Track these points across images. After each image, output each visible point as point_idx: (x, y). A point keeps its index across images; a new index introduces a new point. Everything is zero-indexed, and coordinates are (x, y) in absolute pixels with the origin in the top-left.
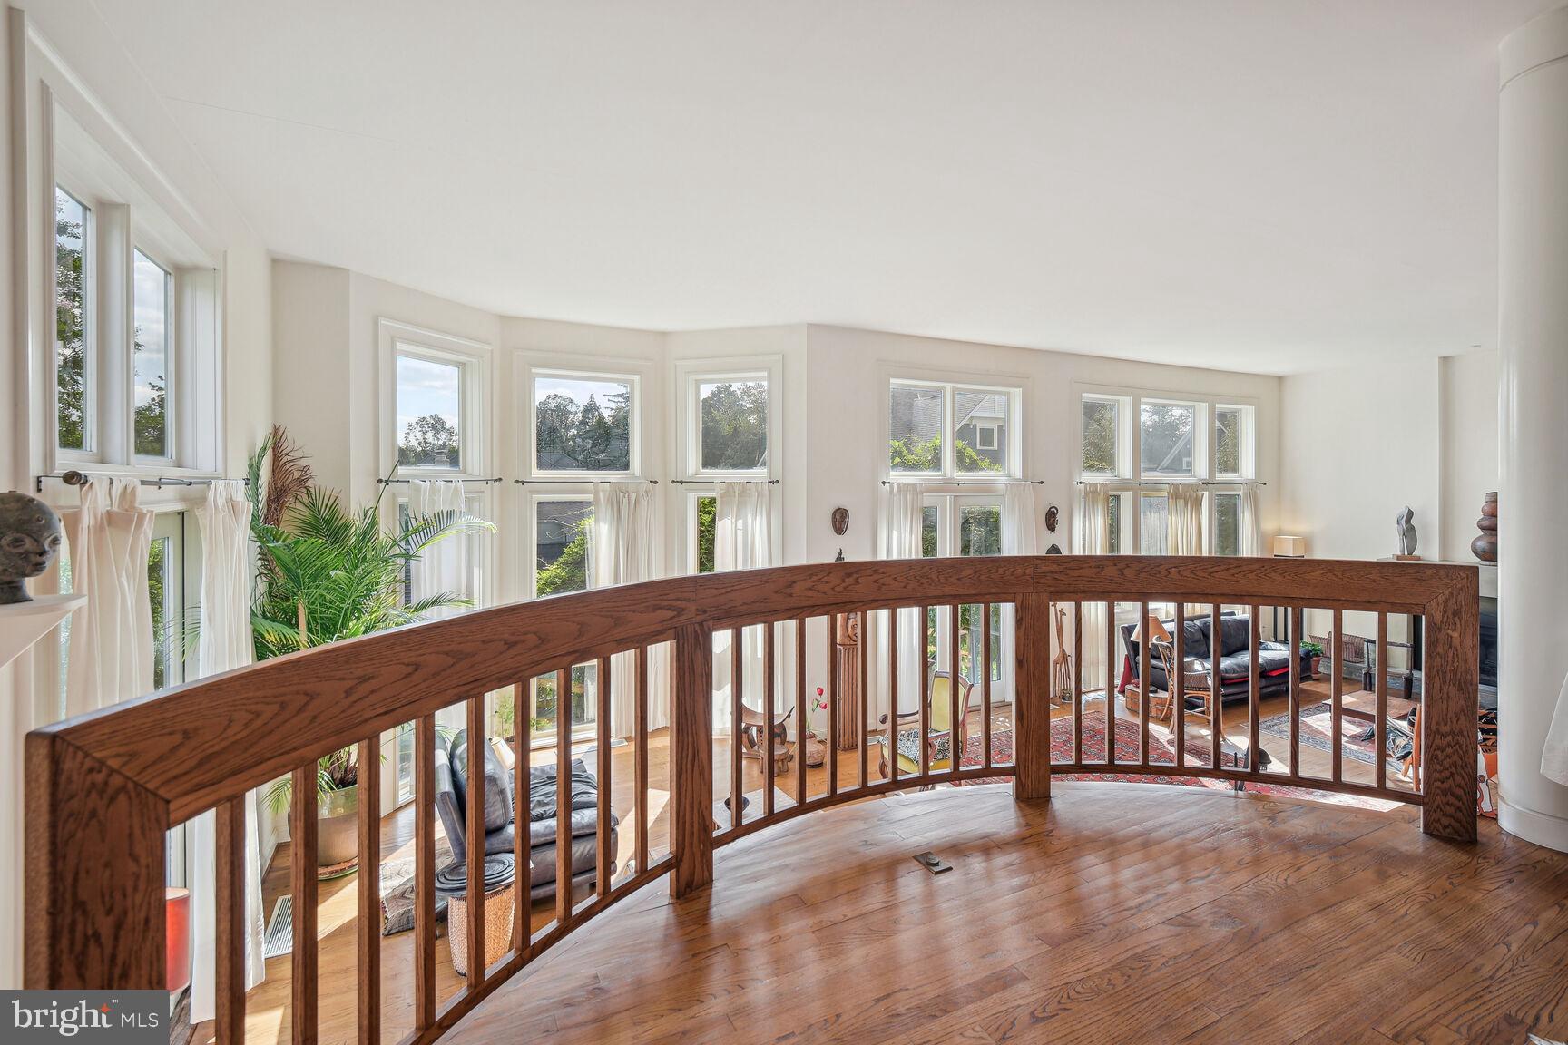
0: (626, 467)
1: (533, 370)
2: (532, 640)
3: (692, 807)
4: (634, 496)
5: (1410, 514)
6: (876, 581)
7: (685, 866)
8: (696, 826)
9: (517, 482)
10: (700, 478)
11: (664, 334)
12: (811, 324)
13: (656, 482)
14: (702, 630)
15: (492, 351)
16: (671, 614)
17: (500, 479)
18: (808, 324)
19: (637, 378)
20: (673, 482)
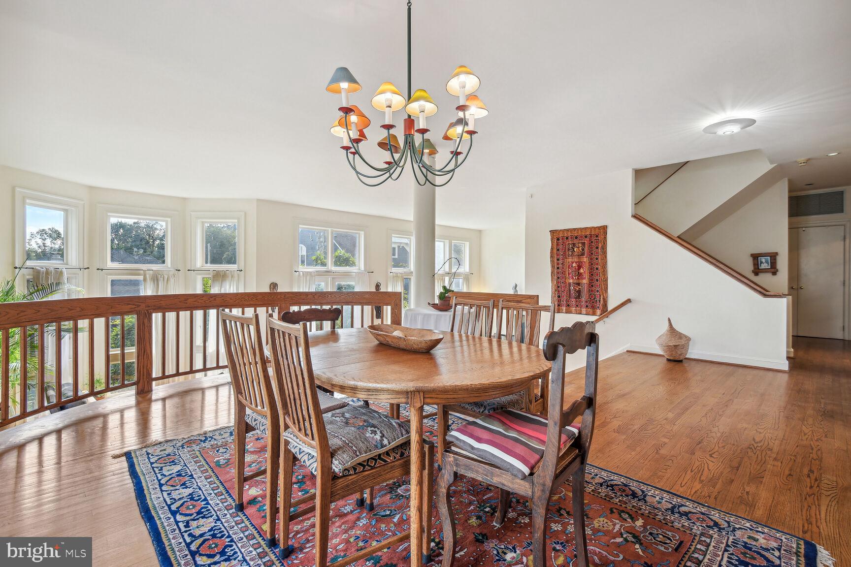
0: (164, 262)
1: (109, 214)
2: (78, 309)
3: (143, 368)
4: (166, 277)
5: (516, 285)
6: (223, 300)
7: (140, 384)
8: (145, 373)
9: (98, 269)
10: (203, 268)
11: (184, 199)
12: (259, 200)
13: (179, 270)
14: (148, 312)
15: (84, 204)
16: (134, 306)
17: (88, 268)
18: (257, 199)
19: (169, 219)
20: (189, 270)
